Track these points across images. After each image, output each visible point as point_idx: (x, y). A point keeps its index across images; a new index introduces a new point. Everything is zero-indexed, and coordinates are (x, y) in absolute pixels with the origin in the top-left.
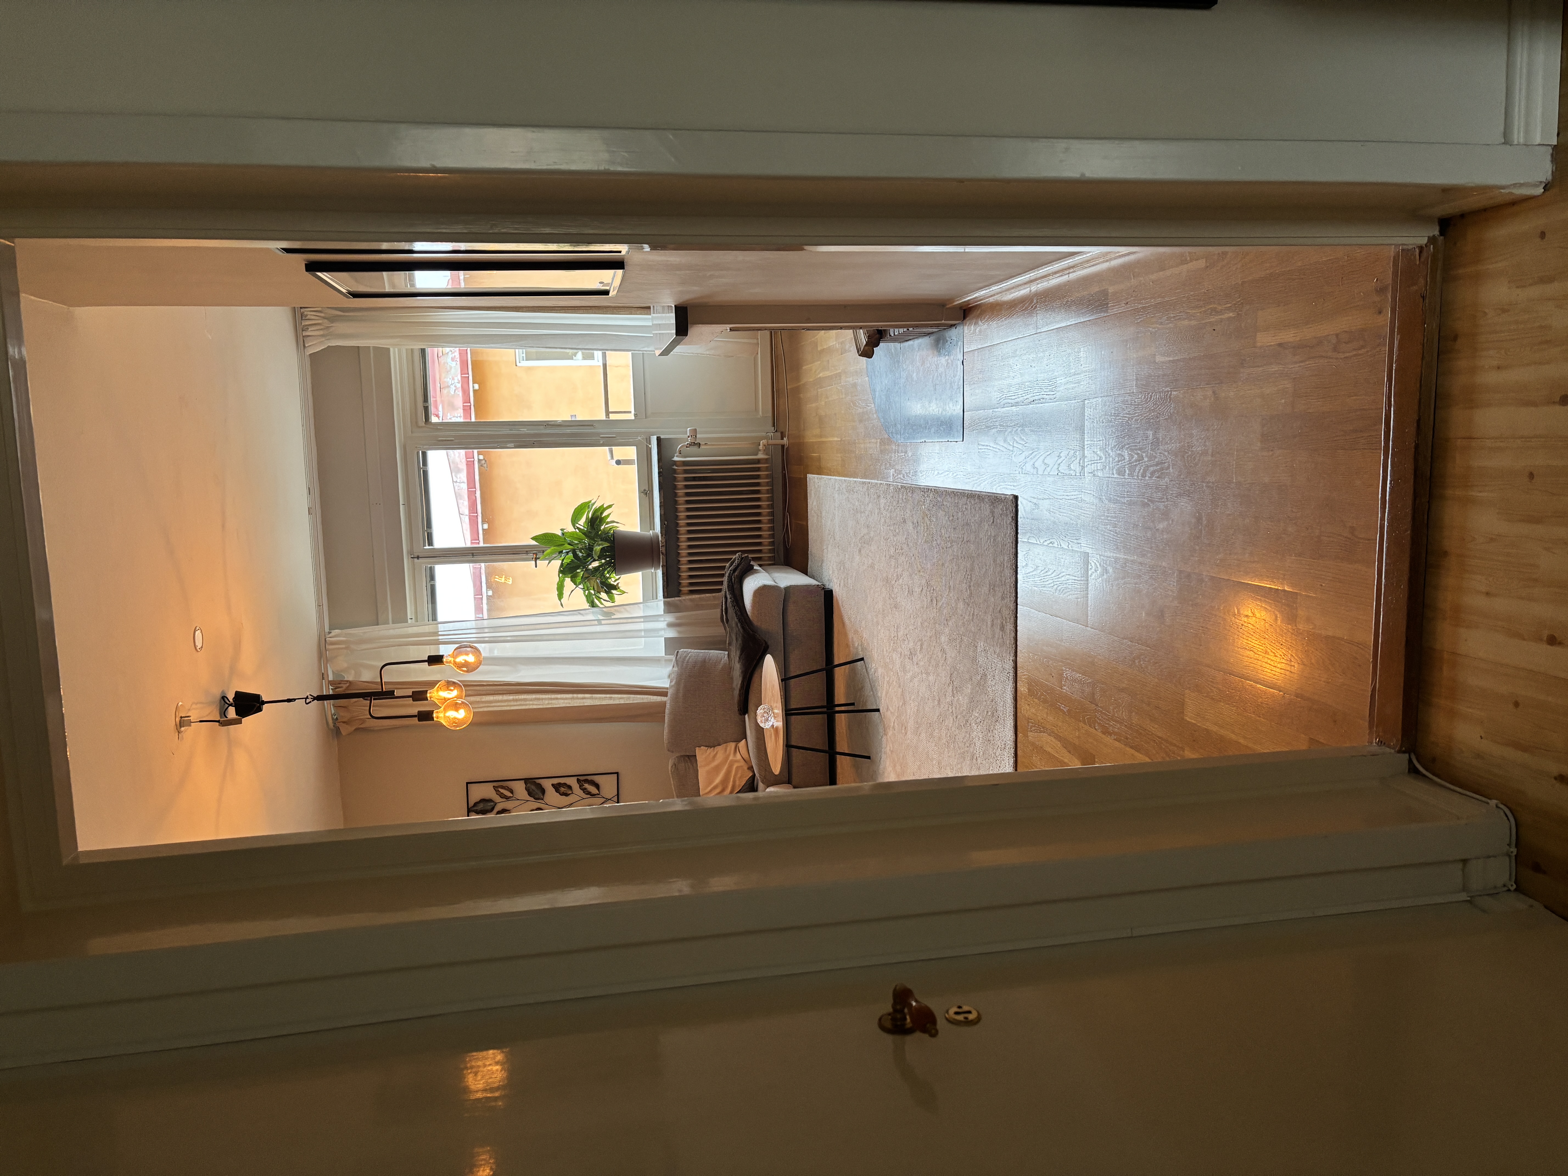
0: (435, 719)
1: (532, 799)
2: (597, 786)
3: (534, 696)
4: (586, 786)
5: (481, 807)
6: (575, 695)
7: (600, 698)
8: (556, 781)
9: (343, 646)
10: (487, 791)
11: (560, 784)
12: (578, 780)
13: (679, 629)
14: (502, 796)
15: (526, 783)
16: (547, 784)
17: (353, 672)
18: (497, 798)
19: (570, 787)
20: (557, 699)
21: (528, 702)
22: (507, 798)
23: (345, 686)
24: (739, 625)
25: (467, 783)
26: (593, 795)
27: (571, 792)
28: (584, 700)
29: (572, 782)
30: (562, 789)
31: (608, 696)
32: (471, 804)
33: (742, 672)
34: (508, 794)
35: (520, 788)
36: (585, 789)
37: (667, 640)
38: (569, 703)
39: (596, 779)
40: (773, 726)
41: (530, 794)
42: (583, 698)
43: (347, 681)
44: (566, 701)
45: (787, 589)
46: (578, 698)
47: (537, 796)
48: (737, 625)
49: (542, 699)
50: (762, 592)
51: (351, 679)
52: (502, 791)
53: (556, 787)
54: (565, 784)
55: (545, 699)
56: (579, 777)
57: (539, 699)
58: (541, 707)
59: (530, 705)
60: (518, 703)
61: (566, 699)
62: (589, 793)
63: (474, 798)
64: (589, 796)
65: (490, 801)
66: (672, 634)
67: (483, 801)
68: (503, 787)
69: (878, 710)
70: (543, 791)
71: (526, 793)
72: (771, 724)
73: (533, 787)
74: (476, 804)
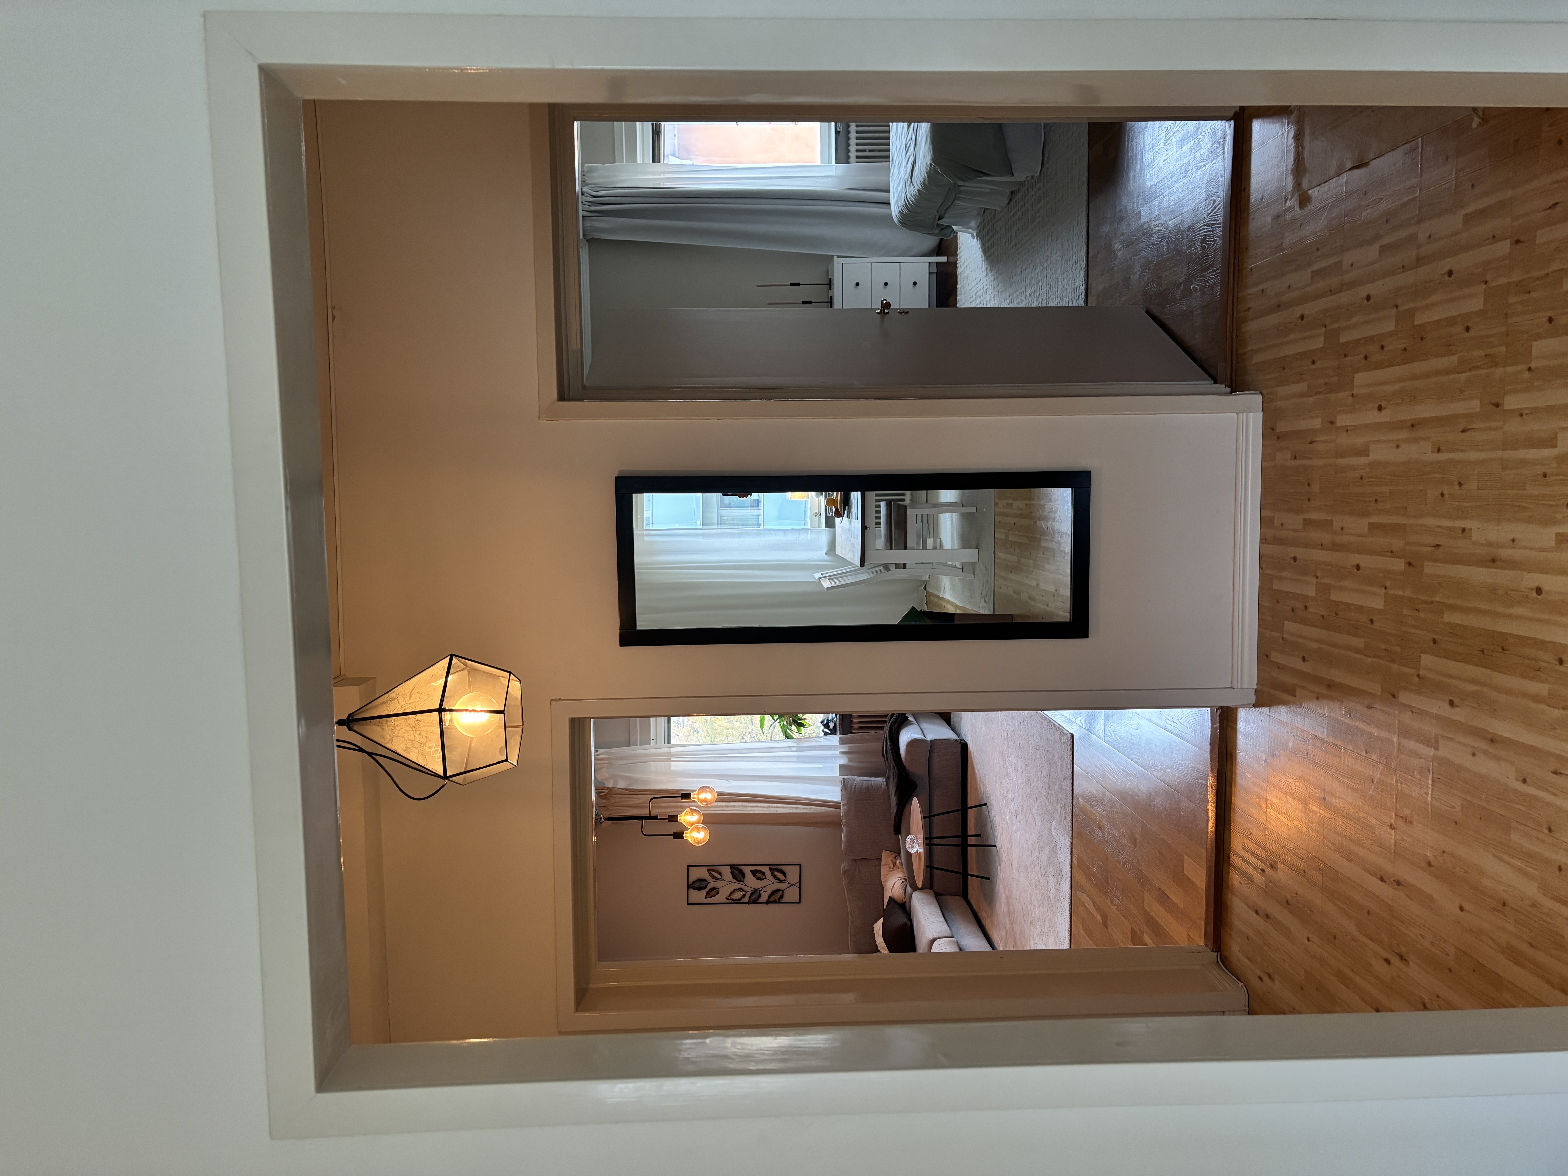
0: (684, 838)
1: (735, 881)
2: (784, 874)
3: (740, 804)
4: (776, 873)
5: (697, 884)
6: (771, 805)
7: (789, 808)
8: (753, 868)
9: (607, 762)
10: (703, 873)
11: (756, 871)
12: (770, 868)
13: (852, 757)
14: (714, 877)
15: (731, 869)
16: (747, 870)
17: (612, 781)
18: (709, 879)
19: (764, 874)
20: (757, 807)
21: (736, 809)
22: (717, 879)
23: (606, 791)
24: (896, 768)
25: (688, 866)
26: (781, 881)
27: (764, 877)
28: (777, 809)
29: (766, 869)
30: (758, 875)
31: (795, 806)
32: (691, 881)
33: (897, 804)
34: (718, 876)
35: (727, 872)
36: (776, 876)
37: (841, 766)
38: (766, 811)
39: (784, 868)
40: (917, 851)
41: (734, 877)
42: (776, 807)
43: (608, 787)
44: (764, 809)
45: (932, 742)
46: (772, 807)
47: (738, 879)
48: (894, 767)
49: (746, 806)
50: (913, 743)
51: (610, 786)
52: (714, 873)
53: (754, 873)
54: (760, 871)
55: (749, 806)
56: (770, 866)
57: (744, 806)
58: (746, 812)
59: (737, 810)
60: (729, 809)
61: (764, 807)
62: (778, 879)
63: (693, 877)
64: (778, 881)
65: (704, 880)
66: (844, 761)
67: (699, 880)
68: (714, 871)
69: (995, 846)
70: (744, 875)
71: (731, 876)
72: (916, 850)
73: (736, 872)
74: (694, 882)
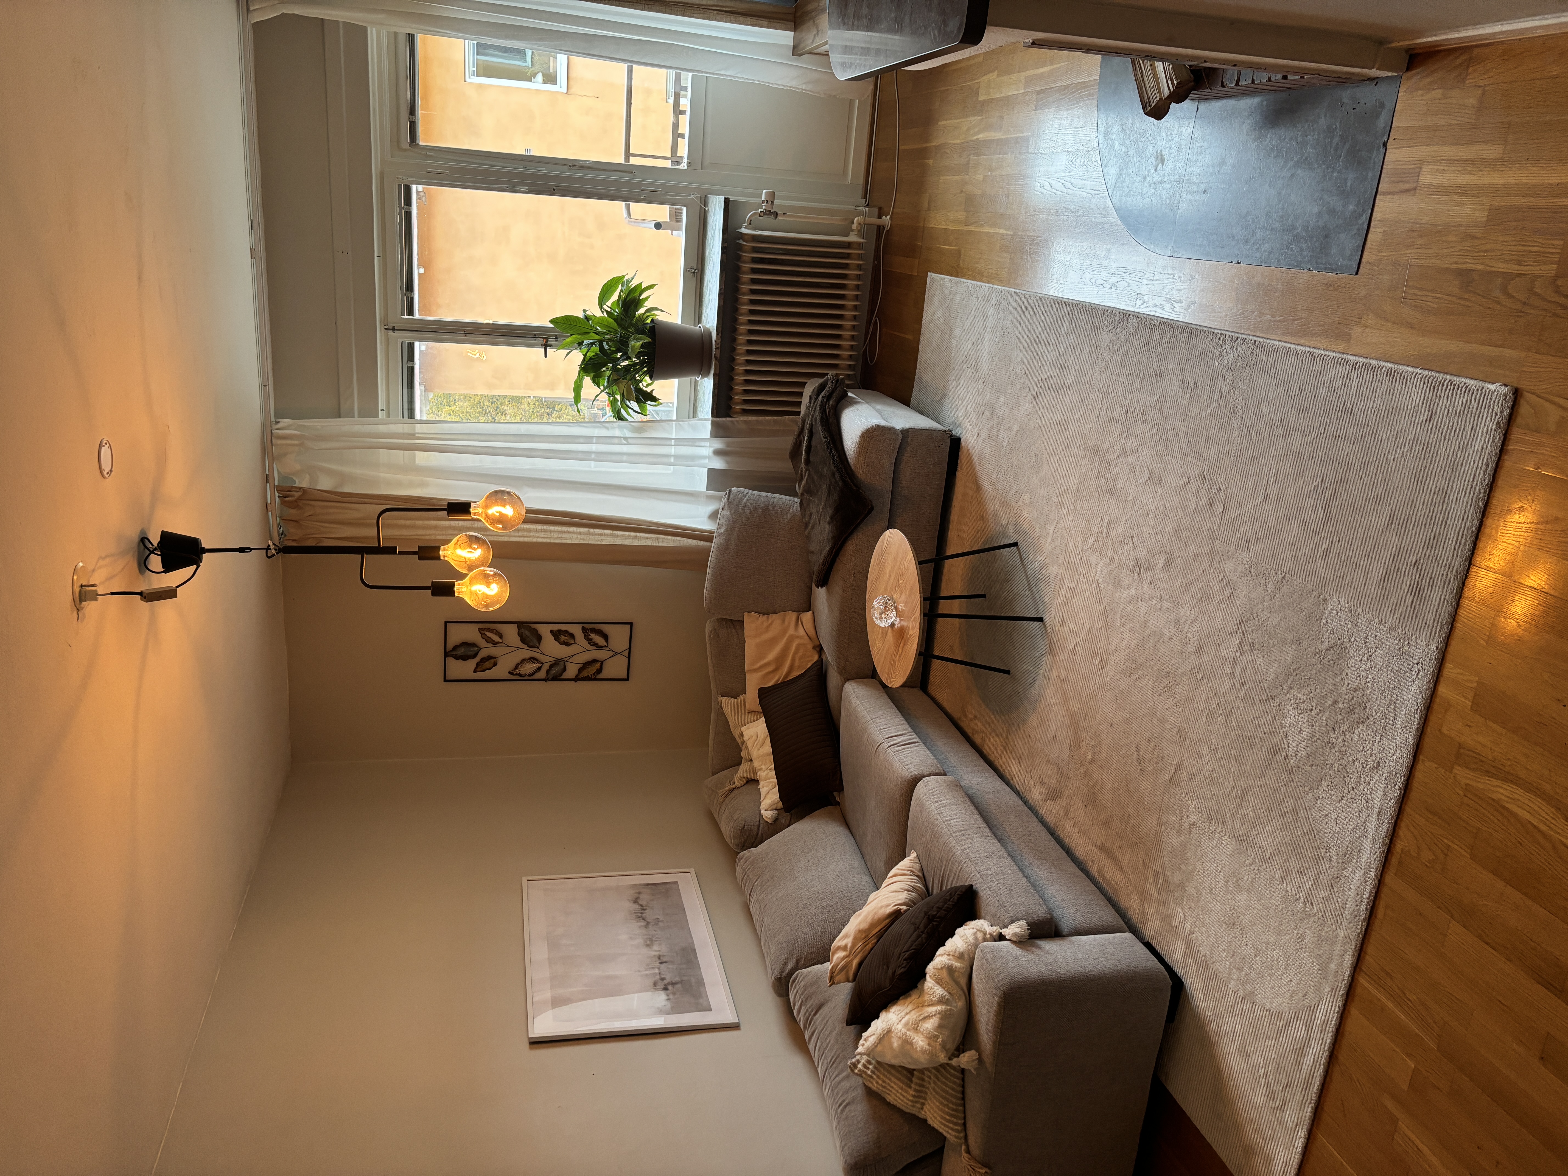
0: (456, 594)
1: (525, 646)
2: (606, 637)
3: (540, 527)
4: (593, 636)
5: (461, 651)
6: (591, 530)
7: (622, 536)
8: (556, 627)
9: (296, 442)
10: (470, 634)
11: (560, 632)
12: (583, 629)
13: (728, 458)
14: (489, 640)
15: (518, 627)
16: (545, 631)
17: (308, 476)
18: (482, 643)
19: (572, 636)
20: (569, 532)
21: (532, 534)
22: (495, 643)
23: (297, 494)
25: (446, 622)
26: (600, 647)
27: (573, 642)
28: (602, 538)
29: (576, 630)
30: (563, 638)
31: (632, 534)
32: (450, 646)
34: (496, 638)
35: (511, 633)
36: (592, 639)
37: (711, 471)
38: (584, 540)
39: (606, 628)
40: (893, 625)
41: (523, 641)
42: (601, 535)
43: (300, 488)
44: (579, 536)
45: (906, 432)
46: (595, 534)
47: (531, 644)
49: (551, 531)
50: (873, 435)
51: (304, 485)
52: (489, 634)
53: (556, 635)
54: (566, 632)
55: (554, 531)
56: (584, 625)
57: (546, 531)
58: (548, 541)
59: (534, 537)
60: (520, 534)
61: (580, 533)
62: (595, 644)
63: (453, 640)
64: (595, 648)
65: (474, 645)
66: (718, 464)
67: (465, 644)
68: (490, 630)
69: (1041, 620)
70: (539, 638)
71: (518, 639)
72: (890, 622)
73: (527, 633)
74: (455, 648)
